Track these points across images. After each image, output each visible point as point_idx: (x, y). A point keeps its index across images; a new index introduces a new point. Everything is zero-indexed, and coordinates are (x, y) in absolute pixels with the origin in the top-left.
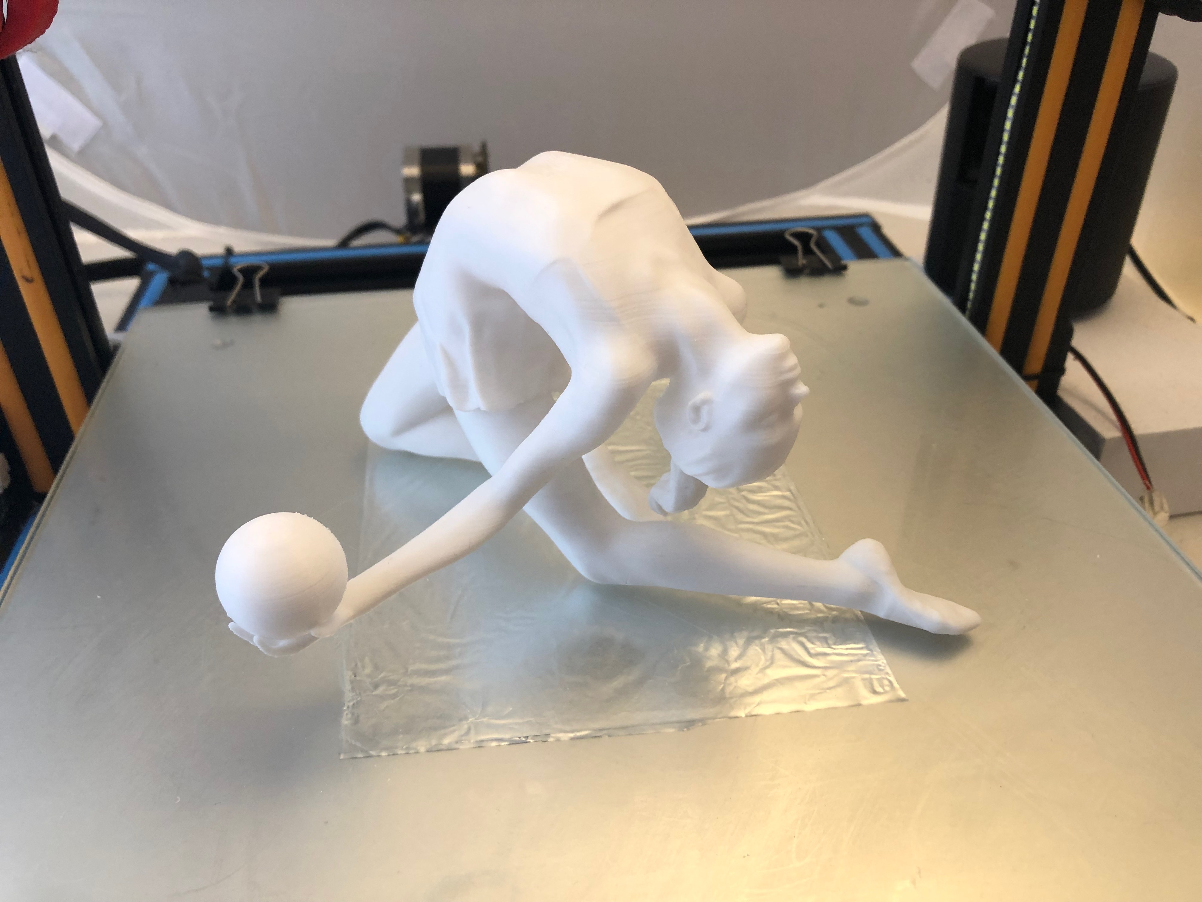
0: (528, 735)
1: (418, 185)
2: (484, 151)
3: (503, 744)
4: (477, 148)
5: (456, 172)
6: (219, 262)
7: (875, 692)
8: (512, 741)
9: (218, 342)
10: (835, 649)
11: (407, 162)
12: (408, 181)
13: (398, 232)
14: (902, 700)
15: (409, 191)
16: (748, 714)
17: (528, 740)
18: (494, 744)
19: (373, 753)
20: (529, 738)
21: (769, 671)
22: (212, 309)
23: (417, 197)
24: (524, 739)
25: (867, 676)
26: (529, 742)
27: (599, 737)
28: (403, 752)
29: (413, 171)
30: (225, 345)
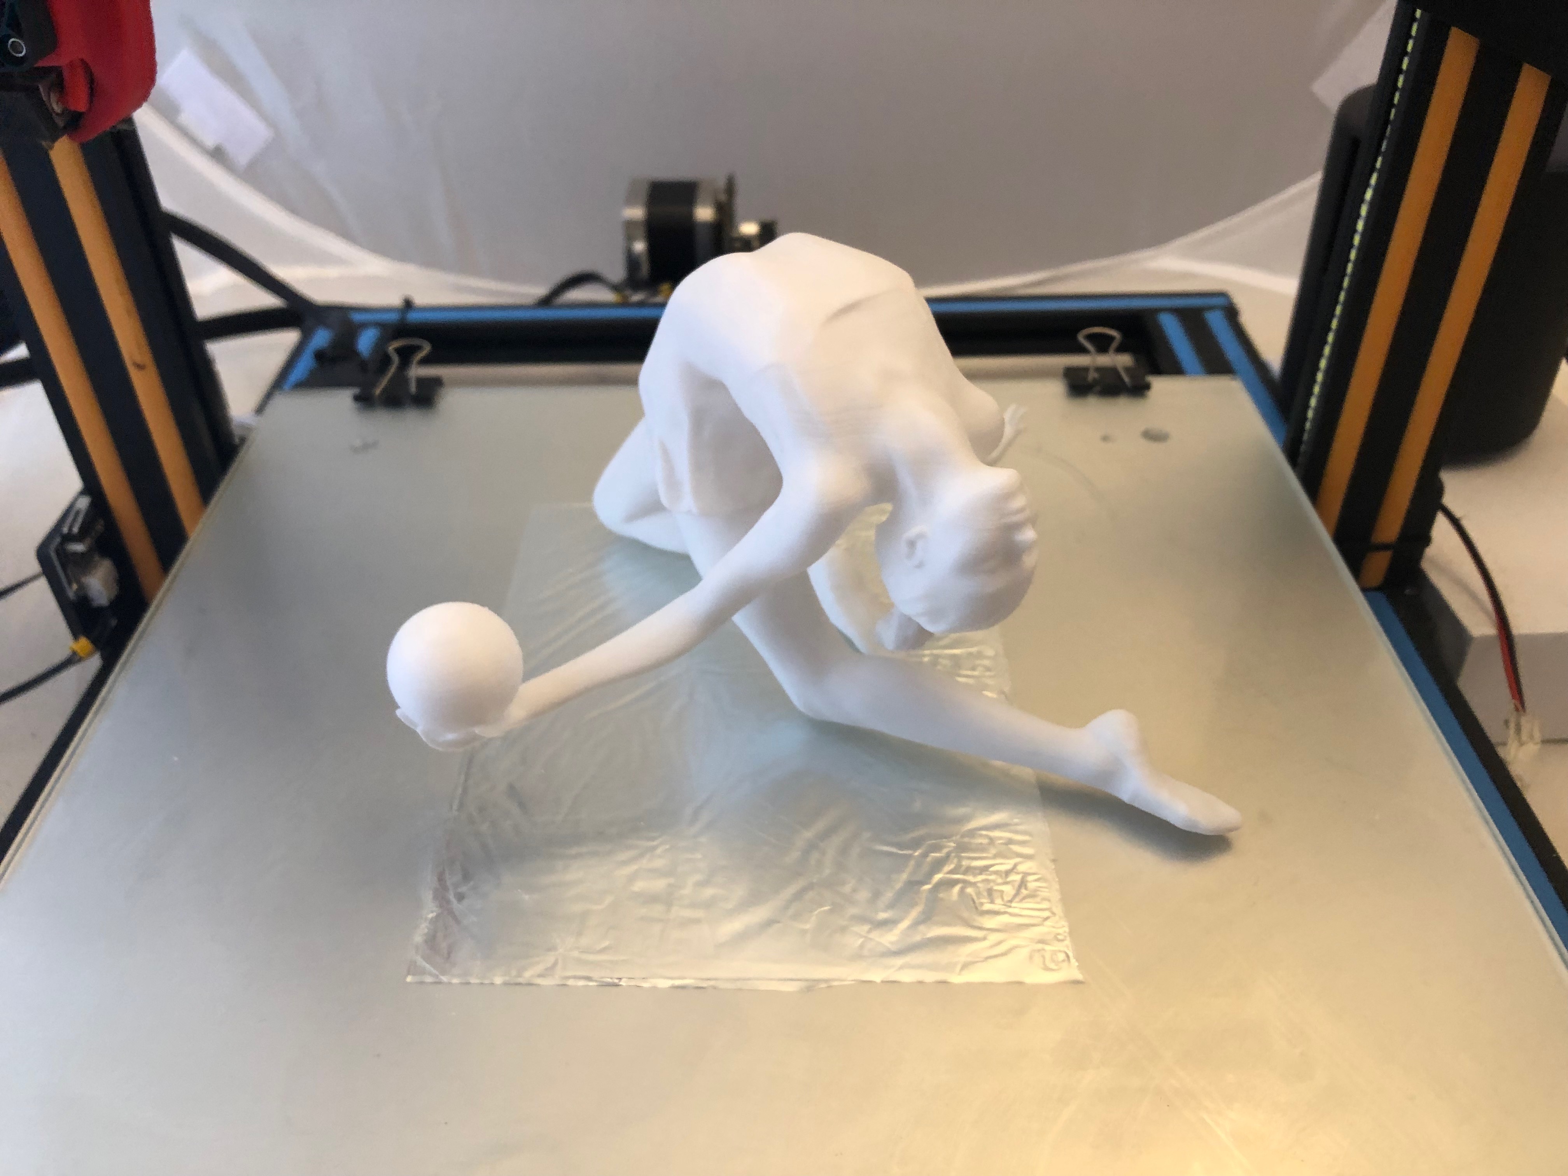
0: (620, 977)
1: (641, 231)
2: (730, 189)
3: (591, 984)
4: (721, 183)
5: (690, 215)
6: (393, 317)
7: (1047, 969)
8: (603, 982)
9: (358, 443)
10: (1010, 907)
11: (630, 201)
12: (630, 225)
13: (615, 288)
14: (1077, 982)
15: (630, 238)
16: (885, 980)
17: (621, 983)
18: (581, 983)
19: (444, 979)
20: (623, 980)
21: (922, 928)
22: (357, 398)
23: (640, 247)
24: (616, 981)
25: (1040, 946)
26: (621, 985)
27: (702, 988)
28: (477, 981)
29: (637, 213)
30: (366, 447)
